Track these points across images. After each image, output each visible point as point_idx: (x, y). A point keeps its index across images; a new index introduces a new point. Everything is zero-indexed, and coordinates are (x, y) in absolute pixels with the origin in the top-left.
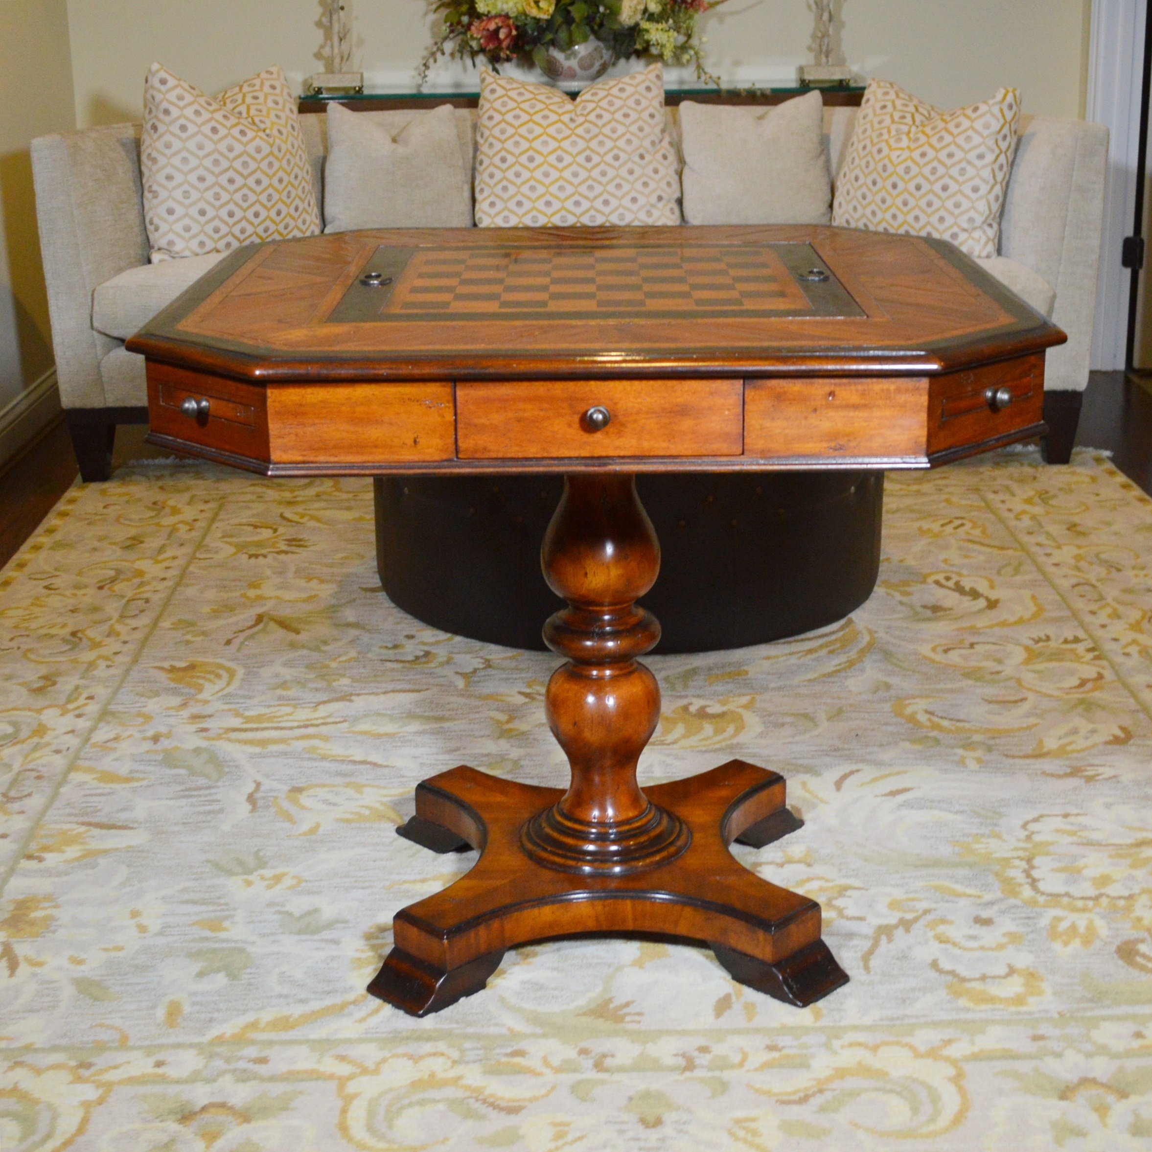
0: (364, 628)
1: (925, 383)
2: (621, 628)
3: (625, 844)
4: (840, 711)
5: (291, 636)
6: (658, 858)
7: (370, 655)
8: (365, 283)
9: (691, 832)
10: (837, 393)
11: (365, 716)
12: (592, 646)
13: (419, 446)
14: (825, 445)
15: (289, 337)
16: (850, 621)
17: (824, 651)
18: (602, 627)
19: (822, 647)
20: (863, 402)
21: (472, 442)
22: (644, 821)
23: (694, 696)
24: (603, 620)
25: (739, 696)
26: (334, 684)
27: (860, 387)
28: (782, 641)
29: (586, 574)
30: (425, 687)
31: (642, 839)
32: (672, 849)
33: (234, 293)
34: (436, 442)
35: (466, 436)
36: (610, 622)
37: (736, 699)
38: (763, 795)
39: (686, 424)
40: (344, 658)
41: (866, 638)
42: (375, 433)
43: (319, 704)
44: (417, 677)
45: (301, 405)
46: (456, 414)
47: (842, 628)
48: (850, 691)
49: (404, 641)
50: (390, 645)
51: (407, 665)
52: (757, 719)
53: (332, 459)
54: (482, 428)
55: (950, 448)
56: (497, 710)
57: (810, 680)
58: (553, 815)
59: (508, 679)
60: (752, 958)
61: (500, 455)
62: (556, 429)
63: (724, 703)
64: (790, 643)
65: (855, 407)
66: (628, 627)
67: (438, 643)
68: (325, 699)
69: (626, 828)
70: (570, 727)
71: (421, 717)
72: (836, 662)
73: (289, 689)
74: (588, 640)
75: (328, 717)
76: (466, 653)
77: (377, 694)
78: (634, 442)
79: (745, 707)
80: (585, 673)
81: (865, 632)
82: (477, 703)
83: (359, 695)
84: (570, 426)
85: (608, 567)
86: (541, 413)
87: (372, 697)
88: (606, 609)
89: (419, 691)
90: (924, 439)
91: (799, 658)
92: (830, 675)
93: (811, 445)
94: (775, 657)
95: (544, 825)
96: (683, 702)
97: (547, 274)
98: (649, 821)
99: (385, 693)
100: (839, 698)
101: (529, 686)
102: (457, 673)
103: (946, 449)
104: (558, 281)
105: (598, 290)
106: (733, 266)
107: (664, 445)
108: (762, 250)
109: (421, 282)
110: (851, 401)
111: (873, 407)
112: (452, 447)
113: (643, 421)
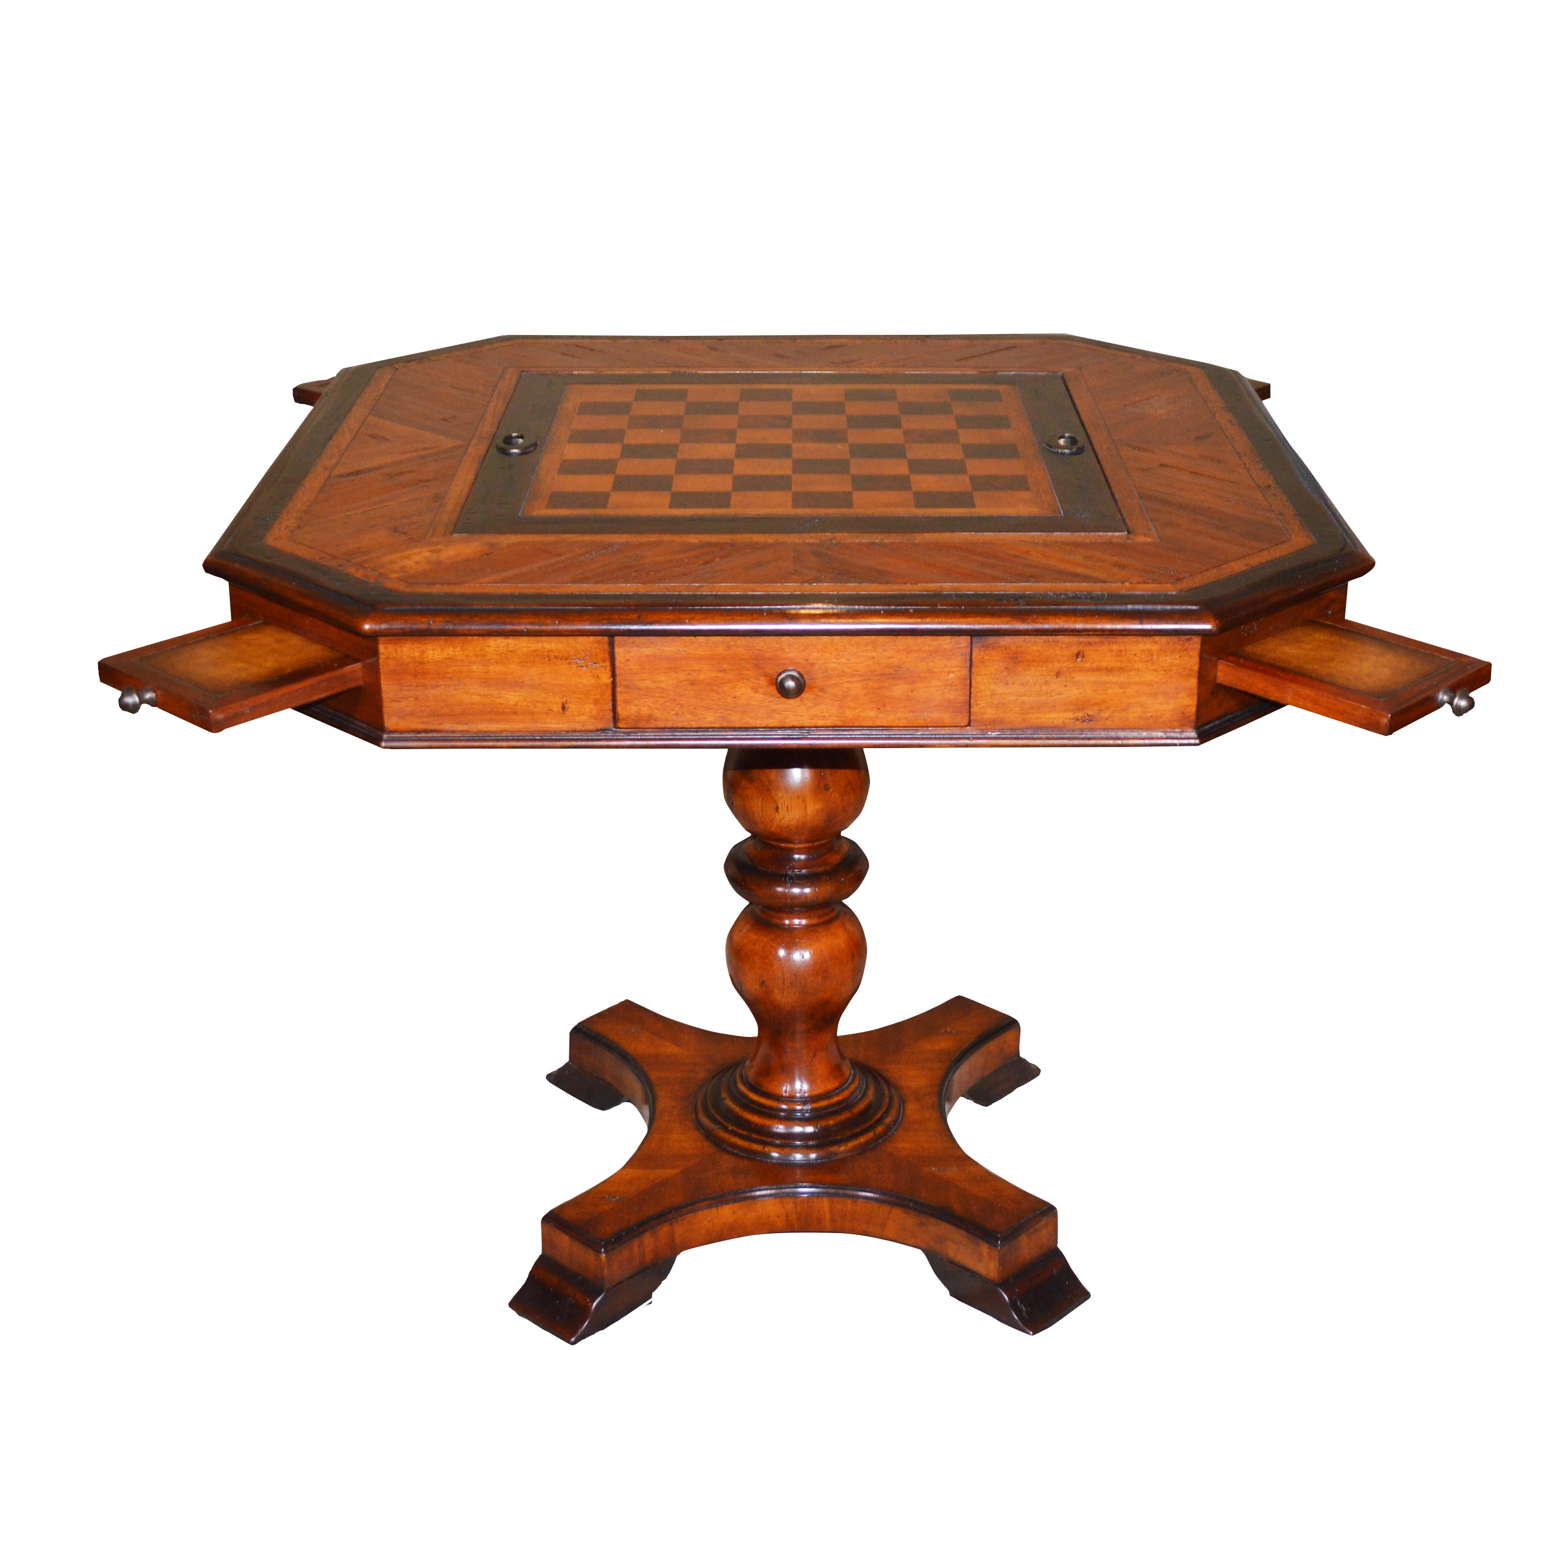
1: (1196, 642)
2: (820, 869)
3: (823, 1123)
6: (862, 1139)
8: (504, 452)
9: (903, 1102)
10: (1086, 653)
12: (785, 894)
13: (567, 713)
14: (1070, 715)
15: (407, 563)
18: (793, 869)
20: (1119, 664)
21: (634, 708)
22: (846, 1093)
24: (795, 860)
27: (1115, 647)
29: (776, 809)
31: (845, 1116)
32: (880, 1129)
33: (338, 471)
34: (589, 707)
35: (626, 702)
36: (805, 864)
38: (992, 1045)
39: (900, 689)
42: (512, 697)
45: (421, 663)
46: (614, 675)
53: (460, 727)
54: (646, 692)
55: (1225, 716)
58: (735, 1083)
60: (974, 1274)
61: (669, 725)
62: (738, 694)
65: (1109, 670)
66: (828, 868)
69: (824, 1103)
70: (757, 987)
74: (778, 885)
78: (834, 710)
80: (775, 921)
84: (755, 691)
85: (803, 802)
86: (720, 675)
88: (798, 846)
90: (1194, 709)
93: (1053, 715)
95: (724, 1095)
97: (730, 436)
98: (853, 1093)
103: (1220, 717)
104: (746, 451)
105: (795, 471)
106: (964, 422)
107: (872, 714)
108: (1001, 388)
109: (573, 452)
110: (1104, 664)
111: (1131, 670)
112: (609, 715)
113: (846, 685)
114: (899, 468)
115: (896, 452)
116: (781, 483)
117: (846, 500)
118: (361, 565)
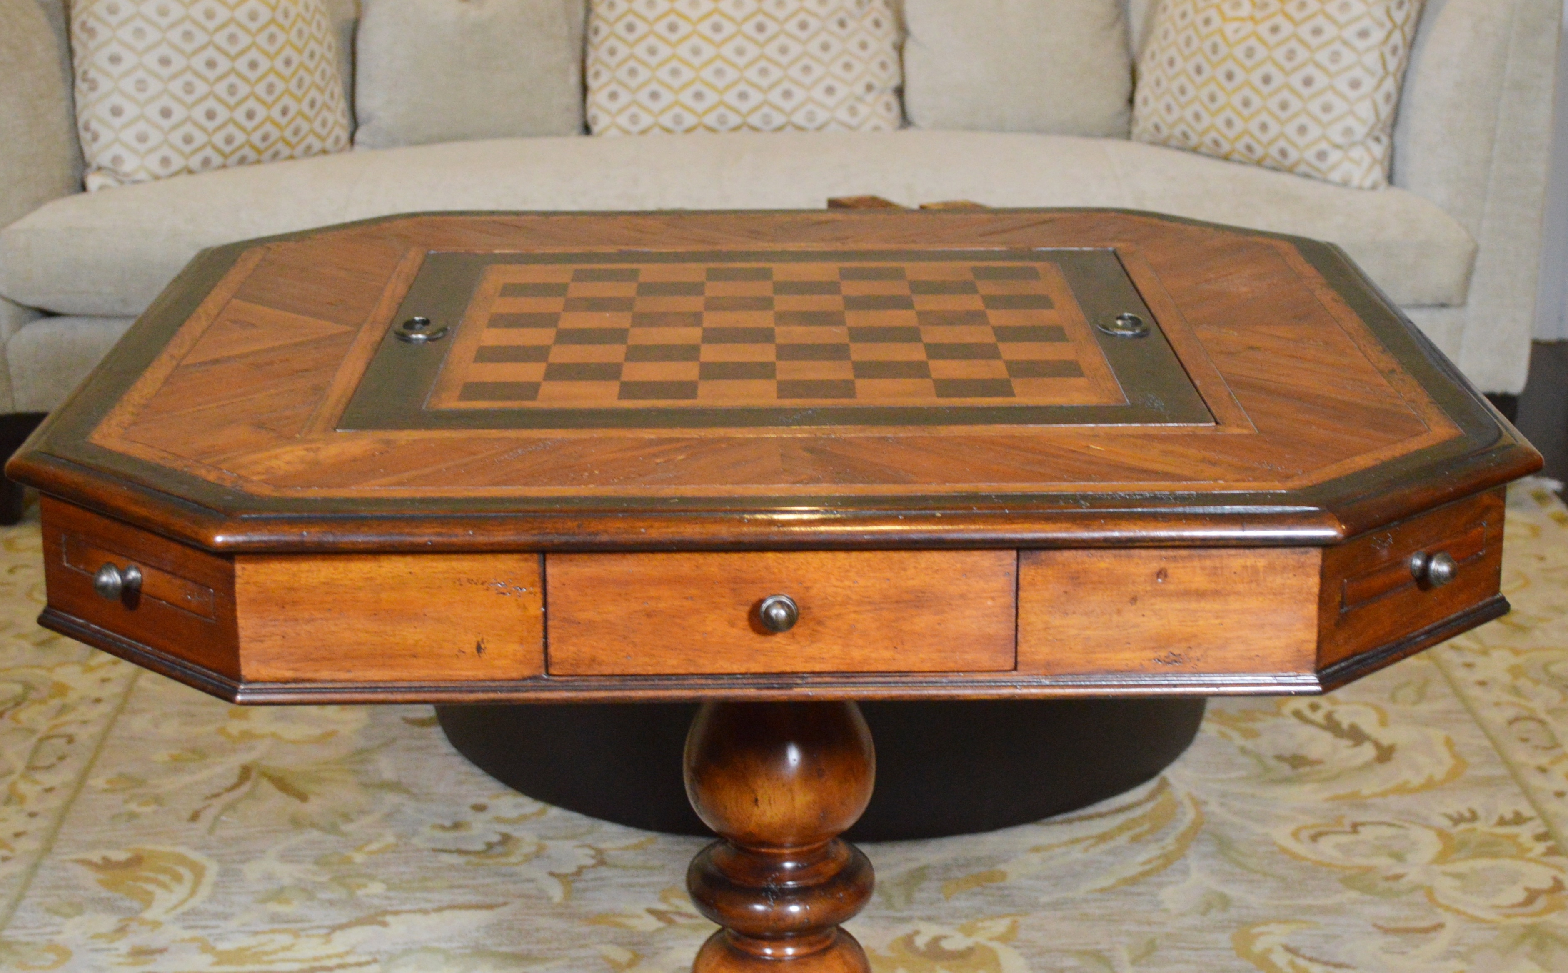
0: (407, 791)
1: (1315, 557)
2: (811, 882)
4: (1151, 947)
5: (294, 805)
7: (416, 841)
8: (403, 338)
10: (1170, 571)
11: (407, 952)
12: (765, 915)
13: (483, 655)
14: (1150, 654)
15: (274, 463)
16: (1164, 784)
17: (1123, 839)
18: (780, 881)
19: (1121, 829)
20: (1213, 586)
21: (572, 649)
23: (921, 919)
24: (783, 870)
25: (992, 917)
26: (360, 893)
27: (1208, 563)
28: (1059, 818)
29: (756, 801)
30: (501, 900)
33: (190, 360)
34: (513, 648)
35: (561, 640)
36: (794, 875)
37: (987, 924)
39: (923, 621)
40: (374, 846)
41: (1190, 815)
42: (412, 635)
43: (334, 928)
44: (488, 880)
45: (291, 589)
46: (545, 604)
47: (1152, 796)
48: (1166, 911)
49: (470, 816)
50: (448, 823)
51: (472, 858)
52: (1021, 962)
53: (342, 675)
54: (590, 627)
55: (1354, 655)
56: (614, 942)
57: (1102, 890)
59: (631, 885)
61: (618, 671)
62: (709, 629)
63: (968, 931)
64: (1070, 821)
65: (1201, 595)
66: (822, 880)
67: (524, 818)
68: (344, 920)
71: (494, 954)
72: (1143, 857)
73: (287, 901)
74: (758, 903)
75: (347, 953)
76: (566, 838)
77: (425, 912)
78: (837, 650)
79: (1004, 939)
80: (754, 950)
81: (1187, 803)
82: (584, 929)
83: (396, 913)
84: (732, 625)
85: (791, 790)
86: (686, 603)
87: (418, 918)
88: (787, 851)
89: (490, 907)
90: (1313, 646)
91: (1086, 850)
92: (1133, 881)
93: (1127, 655)
94: (1049, 847)
96: (905, 929)
97: (696, 319)
99: (440, 909)
100: (1149, 923)
101: (664, 899)
102: (552, 874)
103: (1345, 659)
104: (714, 336)
105: (779, 357)
106: (992, 302)
107: (887, 654)
108: (1038, 265)
109: (493, 337)
110: (1194, 586)
111: (1228, 594)
112: (539, 658)
113: (853, 616)
114: (915, 353)
115: (910, 335)
116: (764, 371)
117: (847, 389)
118: (216, 467)
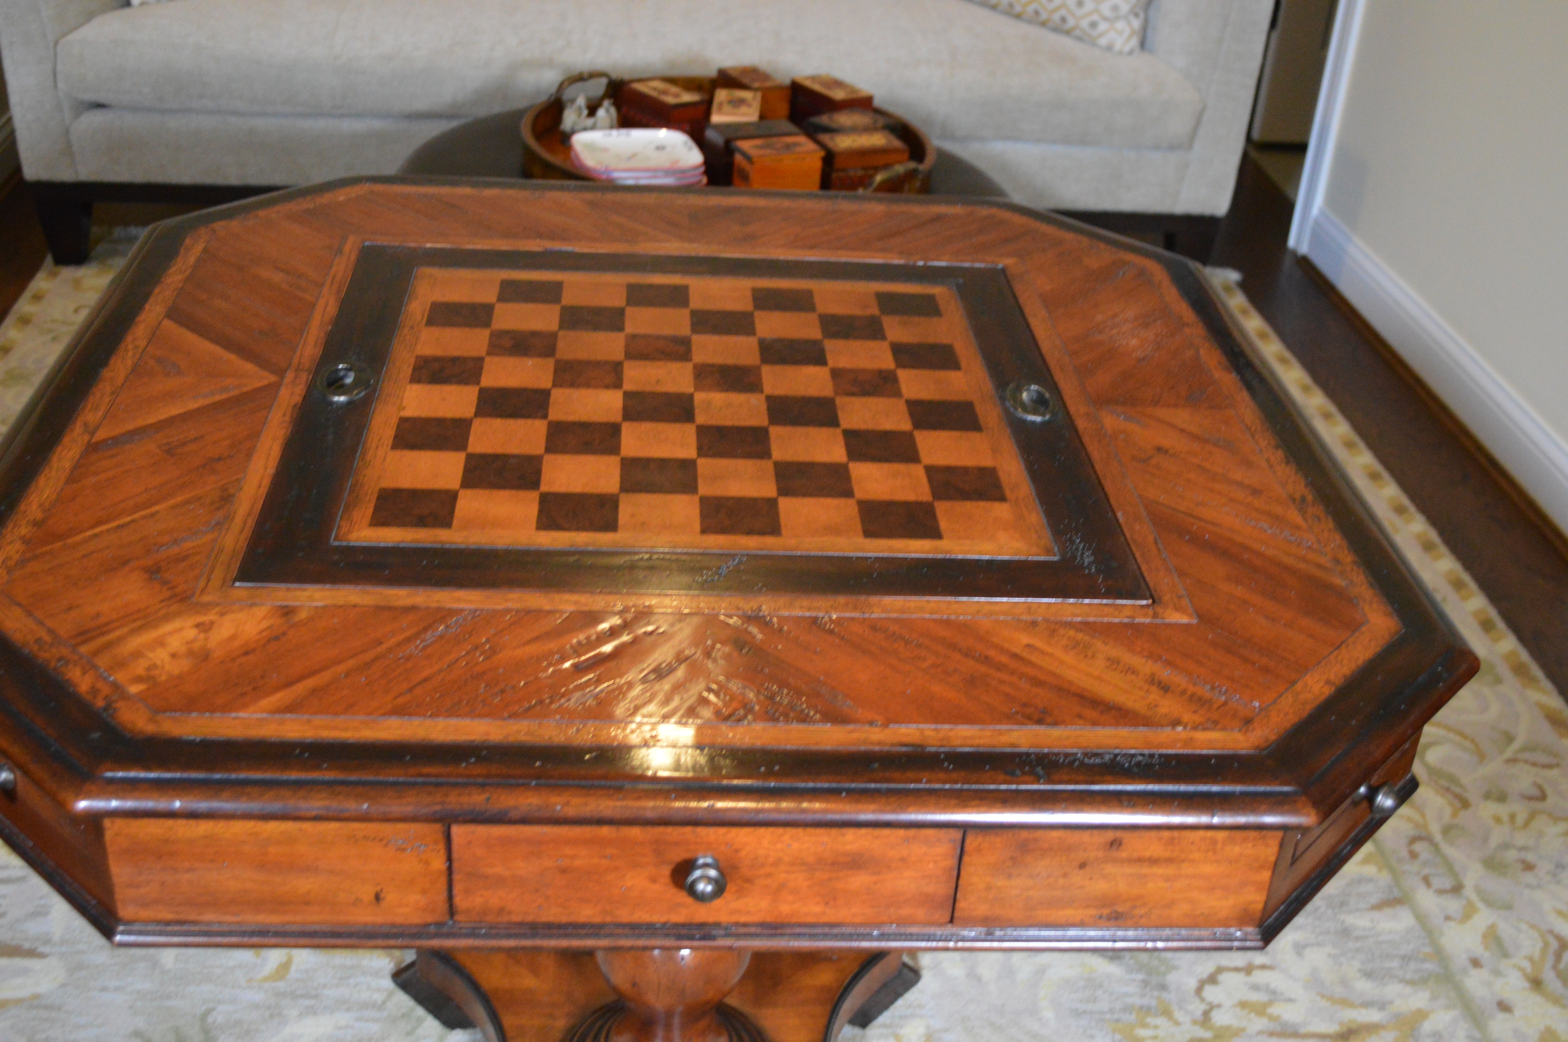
1: (1275, 838)
10: (1124, 840)
13: (385, 904)
14: (1093, 911)
20: (1168, 854)
21: (480, 900)
27: (1166, 834)
33: (103, 433)
34: (415, 895)
35: (467, 891)
39: (859, 880)
42: (303, 884)
45: (167, 841)
46: (449, 859)
53: (229, 918)
54: (500, 881)
55: (1291, 895)
62: (629, 884)
65: (1153, 861)
78: (764, 904)
84: (653, 880)
86: (604, 862)
90: (1260, 906)
97: (616, 373)
103: (1285, 900)
104: (635, 407)
105: (700, 450)
106: (901, 354)
107: (817, 909)
108: (937, 290)
109: (415, 401)
110: (1147, 854)
111: (1183, 861)
112: (443, 907)
113: (783, 875)
114: (835, 448)
115: (827, 413)
116: (686, 476)
117: (771, 516)
118: (92, 662)
